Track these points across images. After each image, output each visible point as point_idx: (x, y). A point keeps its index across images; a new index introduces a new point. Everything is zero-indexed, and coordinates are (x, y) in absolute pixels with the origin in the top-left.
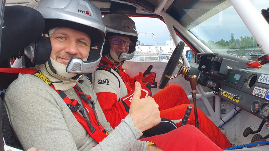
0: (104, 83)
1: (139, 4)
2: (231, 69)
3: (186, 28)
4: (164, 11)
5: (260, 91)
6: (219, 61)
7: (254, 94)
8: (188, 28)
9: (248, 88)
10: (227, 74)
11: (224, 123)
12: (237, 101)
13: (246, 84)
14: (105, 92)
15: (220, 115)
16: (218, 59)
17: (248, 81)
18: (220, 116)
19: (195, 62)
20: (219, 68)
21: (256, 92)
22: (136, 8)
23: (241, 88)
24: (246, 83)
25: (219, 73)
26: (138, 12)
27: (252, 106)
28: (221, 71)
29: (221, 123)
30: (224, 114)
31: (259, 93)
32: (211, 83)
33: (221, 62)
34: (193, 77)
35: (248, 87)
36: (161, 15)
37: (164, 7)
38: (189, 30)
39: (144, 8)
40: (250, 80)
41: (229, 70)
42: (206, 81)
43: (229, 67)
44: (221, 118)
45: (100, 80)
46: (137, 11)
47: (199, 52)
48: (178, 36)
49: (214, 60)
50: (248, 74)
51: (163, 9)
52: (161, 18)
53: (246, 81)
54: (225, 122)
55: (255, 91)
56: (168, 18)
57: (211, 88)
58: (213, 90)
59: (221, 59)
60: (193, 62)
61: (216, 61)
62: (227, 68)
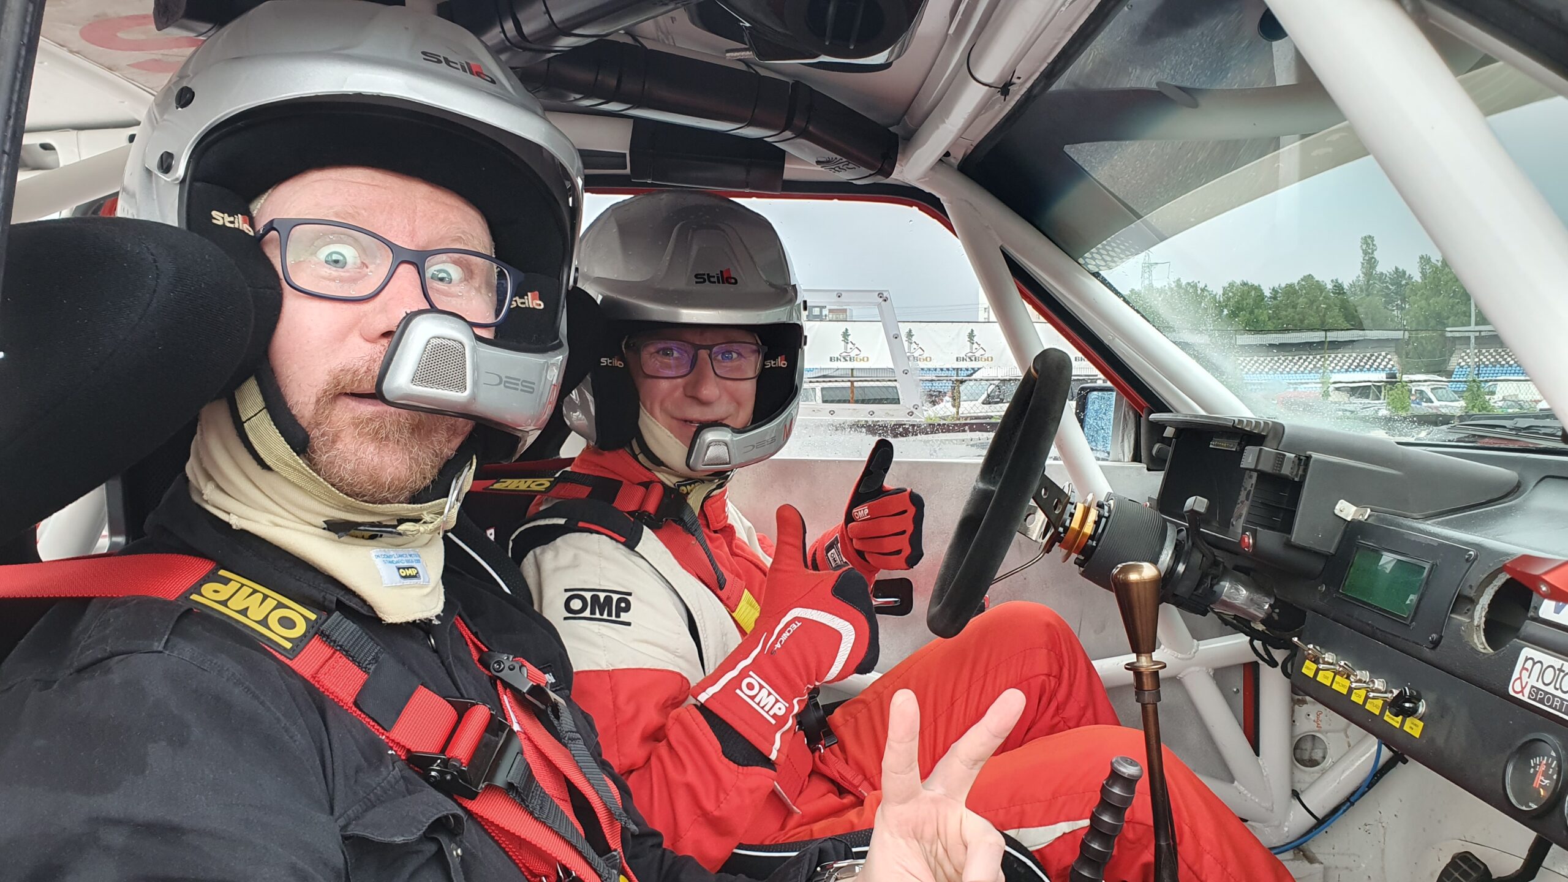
0: (598, 616)
1: (802, 134)
2: (1360, 521)
3: (1081, 261)
4: (950, 165)
5: (1555, 678)
6: (1286, 470)
7: (1519, 696)
8: (1092, 259)
9: (1480, 647)
10: (1338, 549)
12: (1414, 727)
13: (1461, 624)
14: (604, 666)
15: (1292, 773)
16: (1280, 458)
17: (1479, 607)
18: (1292, 781)
19: (1136, 458)
20: (1292, 514)
21: (1533, 681)
22: (784, 152)
23: (1435, 644)
24: (1464, 619)
25: (1289, 545)
26: (792, 171)
27: (1510, 770)
28: (1300, 533)
29: (1297, 820)
30: (1313, 763)
31: (1550, 689)
32: (1237, 595)
33: (1304, 477)
34: (1140, 573)
35: (1479, 642)
36: (927, 190)
37: (954, 143)
38: (1096, 275)
39: (834, 156)
40: (1485, 600)
41: (1353, 528)
42: (1212, 586)
43: (1347, 510)
44: (1296, 794)
45: (574, 594)
46: (786, 166)
47: (1163, 408)
48: (1029, 308)
49: (1261, 467)
50: (1470, 561)
51: (947, 154)
52: (932, 205)
53: (1464, 602)
54: (1320, 815)
55: (1525, 674)
56: (971, 204)
57: (1239, 623)
58: (1253, 635)
59: (1300, 460)
60: (1121, 456)
61: (1270, 471)
62: (1336, 512)
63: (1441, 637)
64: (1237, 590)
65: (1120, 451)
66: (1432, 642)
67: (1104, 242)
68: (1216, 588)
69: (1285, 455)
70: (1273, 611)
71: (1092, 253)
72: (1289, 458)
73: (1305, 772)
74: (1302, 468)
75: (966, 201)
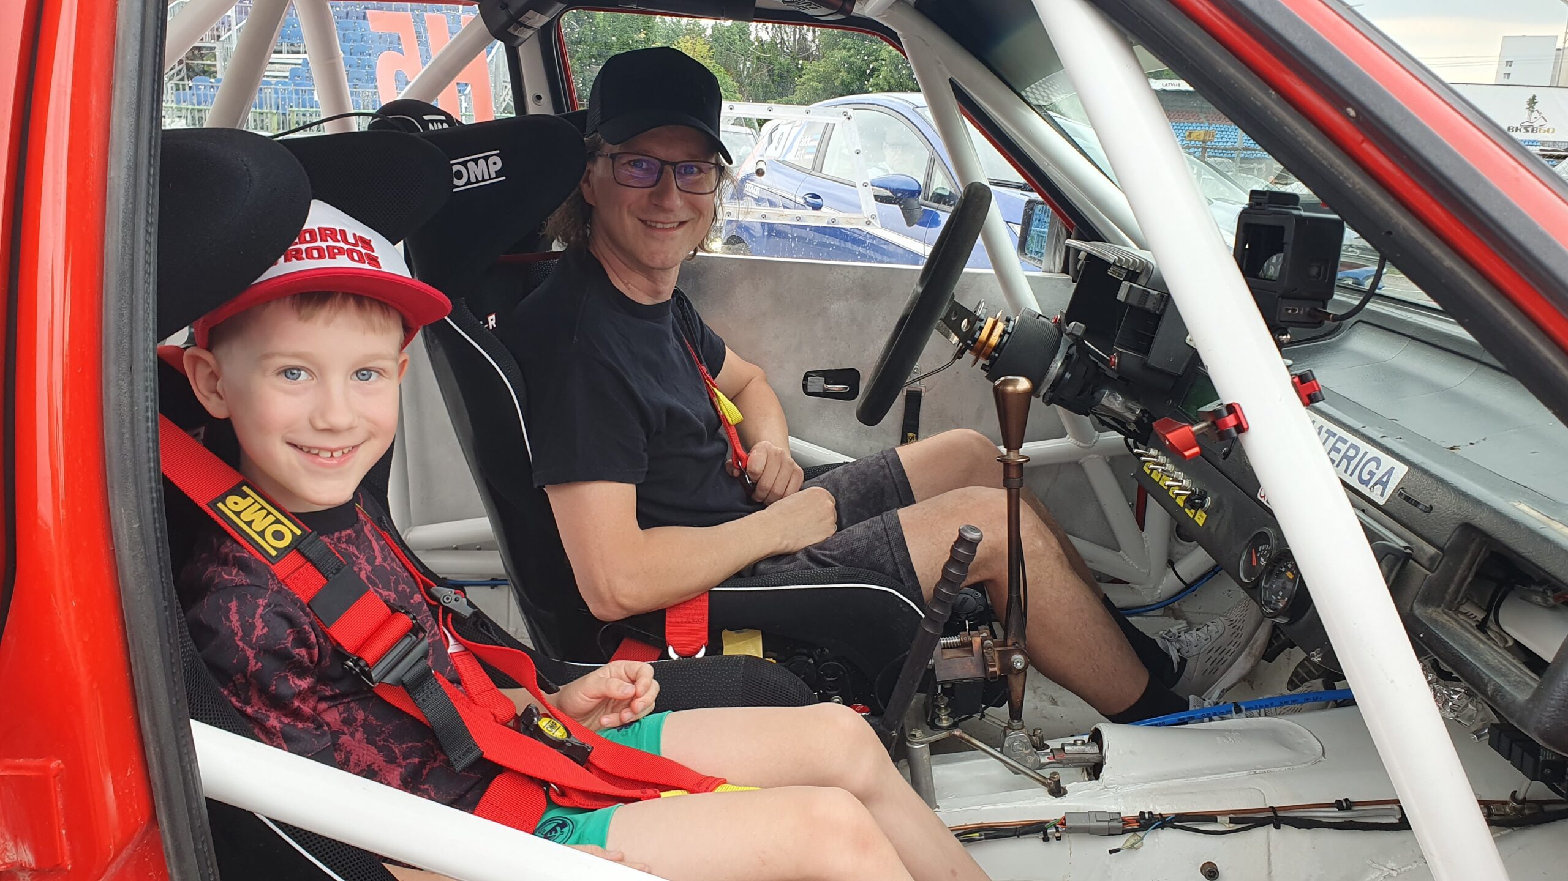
3: (1021, 94)
4: (908, 4)
6: (1150, 305)
8: (1032, 94)
10: (1184, 372)
11: (1183, 585)
15: (1171, 546)
16: (1146, 294)
18: (1169, 553)
19: (1065, 270)
20: (1151, 341)
23: (1226, 455)
25: (1145, 366)
27: (1245, 553)
28: (1155, 358)
29: (1169, 584)
30: (1187, 541)
32: (1114, 401)
33: (1164, 310)
34: (1015, 386)
36: (883, 23)
42: (1092, 394)
44: (1170, 564)
49: (1130, 301)
54: (1188, 581)
56: (923, 40)
57: (1118, 423)
58: (1127, 434)
59: (1162, 296)
60: (1052, 267)
61: (1136, 305)
62: (1187, 341)
63: (1230, 451)
64: (1115, 397)
65: (1052, 263)
66: (1224, 454)
67: (1040, 81)
68: (1096, 395)
69: (1149, 292)
70: (1143, 416)
71: (1032, 88)
72: (1153, 295)
73: (1182, 544)
74: (1163, 303)
75: (919, 37)
